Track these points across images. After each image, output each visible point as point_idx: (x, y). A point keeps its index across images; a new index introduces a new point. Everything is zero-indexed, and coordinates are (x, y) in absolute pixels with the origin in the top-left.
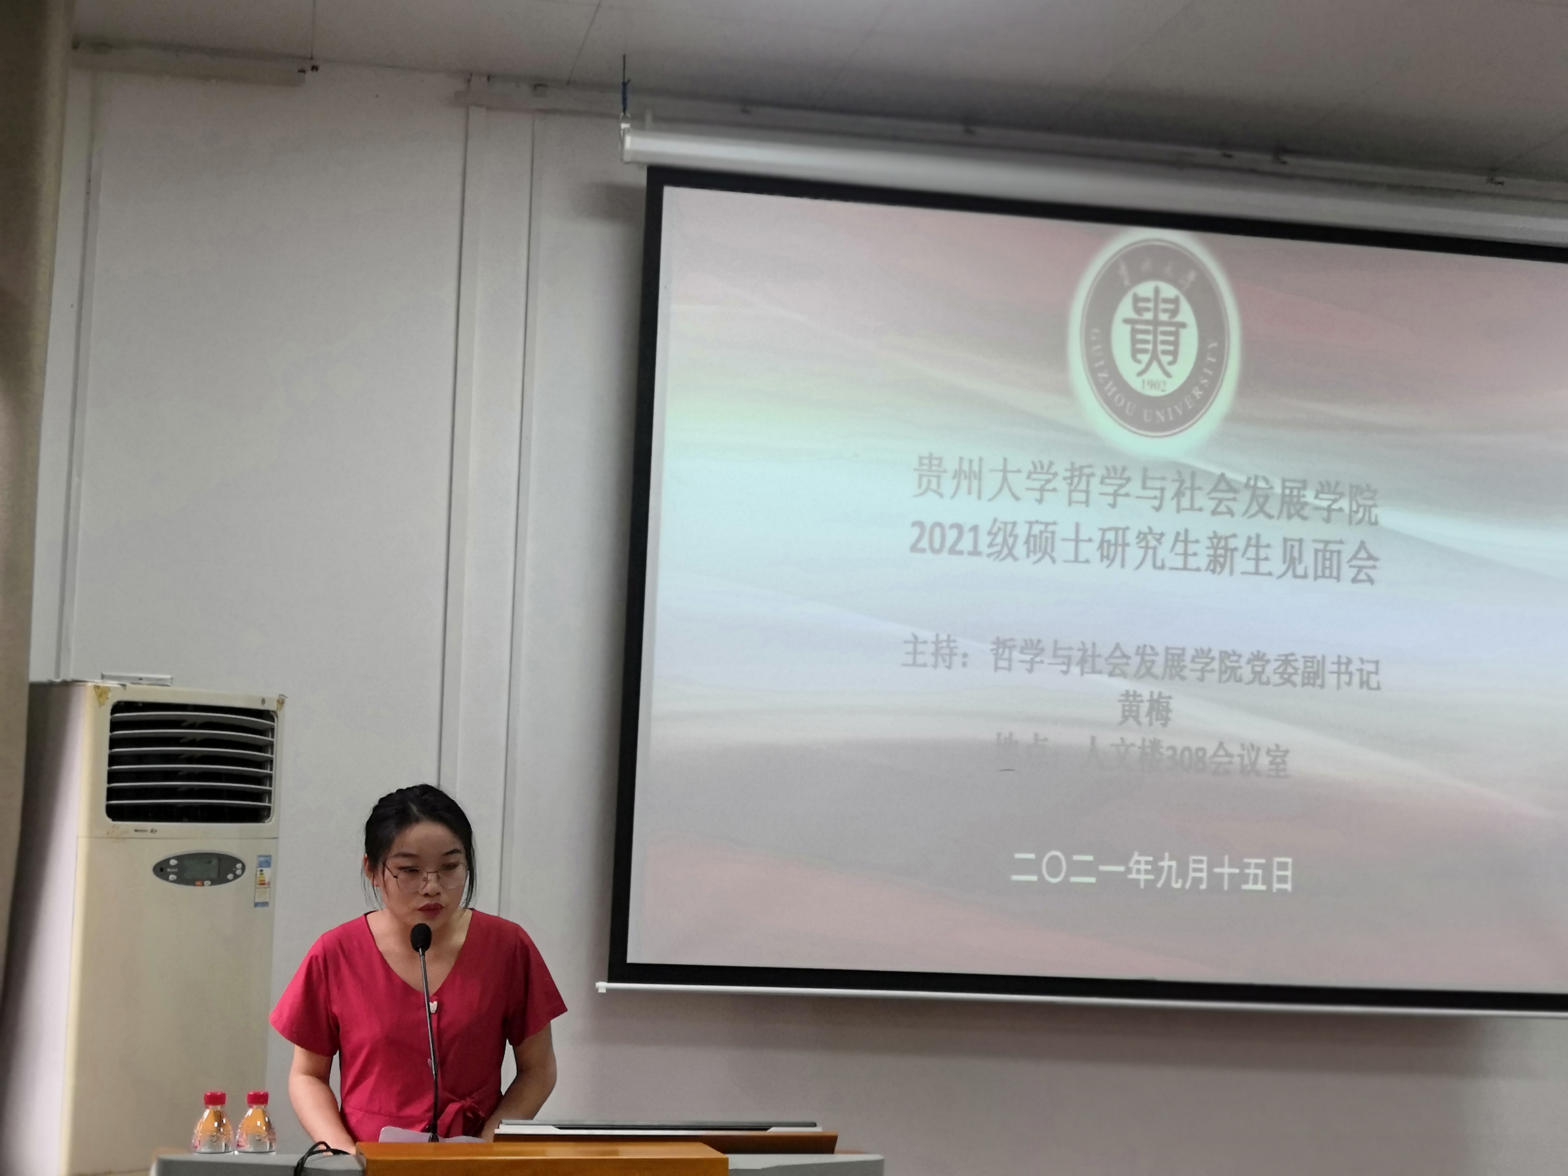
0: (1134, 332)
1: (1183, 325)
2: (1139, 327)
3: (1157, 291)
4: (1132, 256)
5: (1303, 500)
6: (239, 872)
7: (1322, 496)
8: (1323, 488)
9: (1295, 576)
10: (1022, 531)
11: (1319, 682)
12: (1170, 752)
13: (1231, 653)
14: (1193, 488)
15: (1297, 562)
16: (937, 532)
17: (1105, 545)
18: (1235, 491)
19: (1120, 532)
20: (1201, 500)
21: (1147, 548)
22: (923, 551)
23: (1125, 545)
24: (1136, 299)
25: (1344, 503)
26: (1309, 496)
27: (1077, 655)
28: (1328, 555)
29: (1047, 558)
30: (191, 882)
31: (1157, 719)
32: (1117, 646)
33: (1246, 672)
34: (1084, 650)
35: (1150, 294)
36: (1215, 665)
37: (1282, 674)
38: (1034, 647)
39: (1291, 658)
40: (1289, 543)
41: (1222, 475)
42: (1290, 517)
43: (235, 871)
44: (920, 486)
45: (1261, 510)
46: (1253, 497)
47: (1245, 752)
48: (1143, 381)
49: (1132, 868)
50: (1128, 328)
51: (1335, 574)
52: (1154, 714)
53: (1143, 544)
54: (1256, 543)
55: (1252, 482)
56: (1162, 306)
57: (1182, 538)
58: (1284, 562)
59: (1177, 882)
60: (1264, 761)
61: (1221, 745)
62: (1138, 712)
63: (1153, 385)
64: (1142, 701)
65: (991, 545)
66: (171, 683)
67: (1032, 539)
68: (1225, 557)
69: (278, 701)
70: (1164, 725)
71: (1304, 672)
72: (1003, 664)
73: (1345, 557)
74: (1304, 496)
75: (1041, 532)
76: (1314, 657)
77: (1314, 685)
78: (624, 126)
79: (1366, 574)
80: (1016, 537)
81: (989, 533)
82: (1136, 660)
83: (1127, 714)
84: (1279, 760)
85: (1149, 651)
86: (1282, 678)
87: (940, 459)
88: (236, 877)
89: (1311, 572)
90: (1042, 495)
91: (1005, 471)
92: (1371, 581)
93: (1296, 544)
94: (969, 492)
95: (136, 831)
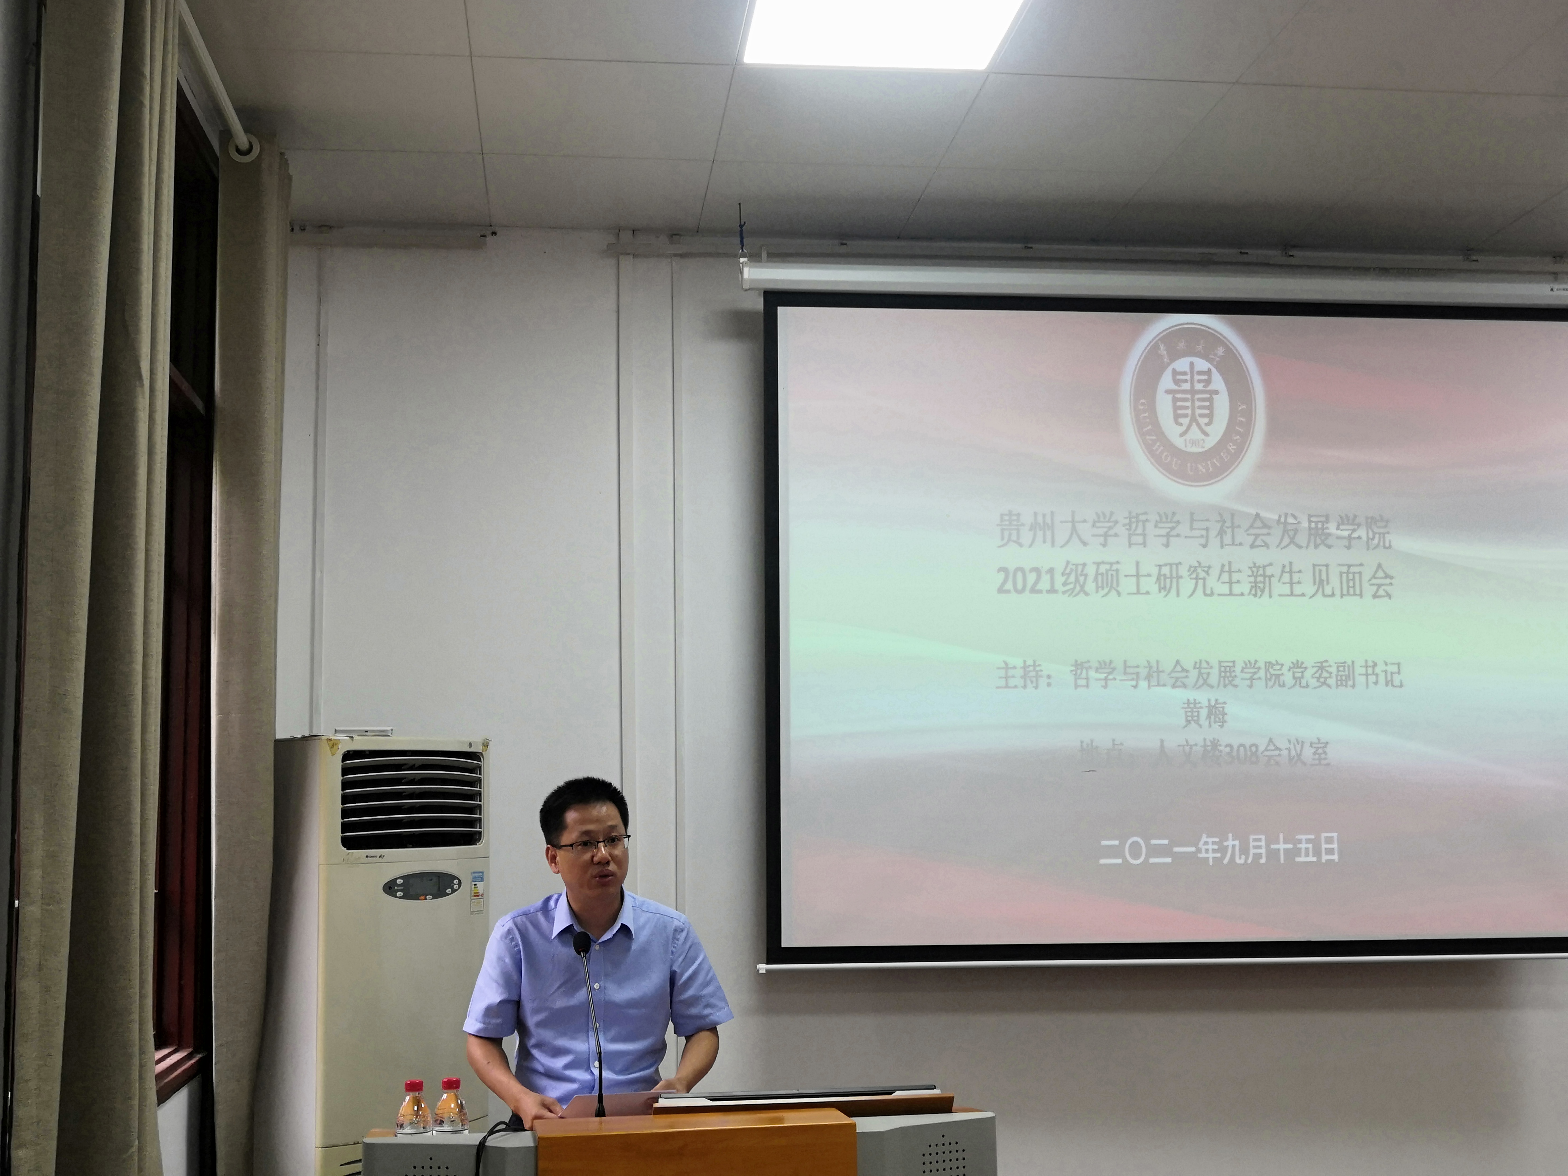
0: (1175, 400)
1: (1216, 392)
2: (1178, 396)
3: (1192, 365)
4: (1169, 338)
5: (1326, 531)
6: (456, 887)
7: (1341, 527)
8: (1345, 520)
9: (1324, 595)
10: (1091, 570)
11: (1350, 683)
12: (1228, 749)
13: (1274, 662)
14: (1233, 527)
15: (1325, 582)
16: (1019, 575)
17: (1162, 578)
18: (1269, 527)
19: (1174, 566)
20: (1241, 536)
21: (1197, 579)
22: (1008, 592)
23: (1179, 577)
24: (1175, 373)
25: (1362, 532)
26: (1332, 528)
27: (1144, 672)
28: (1351, 576)
29: (1113, 593)
30: (416, 898)
31: (1215, 722)
32: (1178, 662)
33: (1288, 678)
34: (1150, 667)
35: (1187, 369)
36: (1262, 673)
37: (1318, 679)
38: (1107, 667)
39: (1324, 664)
40: (1317, 569)
41: (1257, 515)
42: (1316, 546)
43: (453, 886)
44: (1003, 539)
45: (1292, 541)
46: (1285, 531)
47: (1292, 747)
48: (1185, 440)
49: (1201, 849)
50: (1170, 397)
51: (1358, 592)
52: (1213, 717)
53: (1194, 576)
54: (1289, 570)
55: (1283, 520)
56: (1197, 377)
57: (1226, 568)
58: (1315, 583)
59: (1240, 858)
60: (1308, 752)
61: (1271, 740)
62: (1198, 716)
63: (1194, 443)
64: (1201, 708)
65: (1065, 584)
66: (392, 734)
67: (1100, 577)
68: (1264, 583)
69: (483, 744)
70: (1222, 727)
71: (1337, 676)
72: (1082, 682)
73: (1366, 577)
74: (1327, 528)
75: (1107, 571)
76: (1345, 662)
77: (1346, 686)
78: (742, 260)
79: (1384, 590)
80: (1086, 576)
81: (1063, 574)
82: (1194, 674)
83: (1190, 718)
84: (1320, 751)
85: (1204, 665)
86: (1318, 681)
87: (1019, 515)
88: (454, 891)
89: (1338, 592)
90: (1106, 540)
91: (1073, 522)
92: (1389, 596)
93: (1324, 569)
94: (1044, 542)
95: (367, 857)
